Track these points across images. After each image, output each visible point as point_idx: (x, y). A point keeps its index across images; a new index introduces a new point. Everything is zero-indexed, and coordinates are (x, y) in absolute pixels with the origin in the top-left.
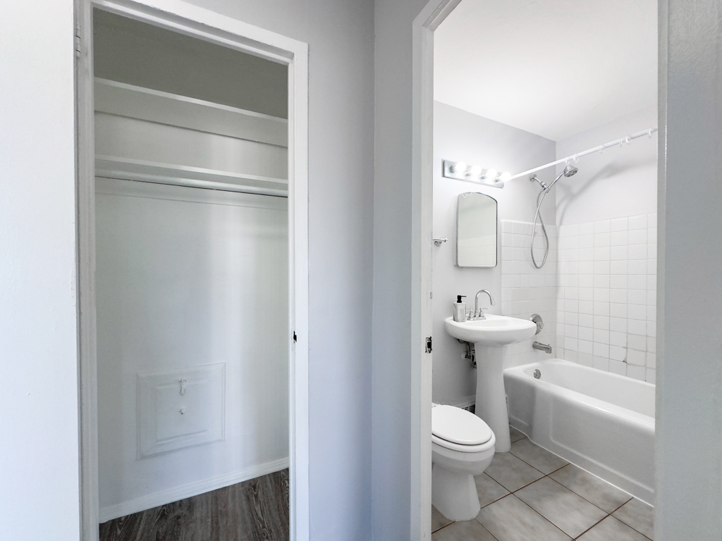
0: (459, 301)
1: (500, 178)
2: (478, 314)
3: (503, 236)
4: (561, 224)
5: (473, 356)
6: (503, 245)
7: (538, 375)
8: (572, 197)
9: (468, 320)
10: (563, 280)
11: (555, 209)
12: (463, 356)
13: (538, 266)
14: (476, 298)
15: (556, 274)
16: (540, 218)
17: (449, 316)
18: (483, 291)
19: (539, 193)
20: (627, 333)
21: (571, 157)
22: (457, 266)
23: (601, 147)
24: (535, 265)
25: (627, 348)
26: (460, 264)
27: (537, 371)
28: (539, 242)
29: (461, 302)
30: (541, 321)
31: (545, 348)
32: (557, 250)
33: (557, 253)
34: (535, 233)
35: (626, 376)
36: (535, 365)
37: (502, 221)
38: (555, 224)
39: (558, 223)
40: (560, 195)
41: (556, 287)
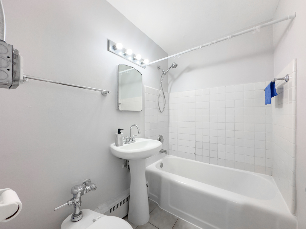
0: (119, 132)
1: (144, 62)
2: (131, 139)
3: (145, 94)
4: (170, 92)
5: (129, 166)
6: (145, 99)
7: (162, 166)
8: (174, 80)
9: (126, 143)
10: (171, 118)
11: (167, 85)
12: (123, 166)
13: (161, 111)
14: (130, 130)
15: (169, 115)
16: (162, 88)
17: (113, 143)
18: (134, 125)
19: (161, 75)
20: (195, 141)
21: (176, 54)
22: (118, 110)
23: (189, 50)
24: (160, 111)
25: (195, 148)
26: (120, 109)
27: (162, 163)
28: (162, 99)
29: (120, 133)
30: (163, 138)
31: (165, 152)
32: (169, 104)
33: (169, 106)
34: (160, 95)
35: (195, 160)
36: (160, 161)
37: (145, 86)
38: (168, 92)
39: (169, 92)
40: (170, 78)
41: (169, 121)
